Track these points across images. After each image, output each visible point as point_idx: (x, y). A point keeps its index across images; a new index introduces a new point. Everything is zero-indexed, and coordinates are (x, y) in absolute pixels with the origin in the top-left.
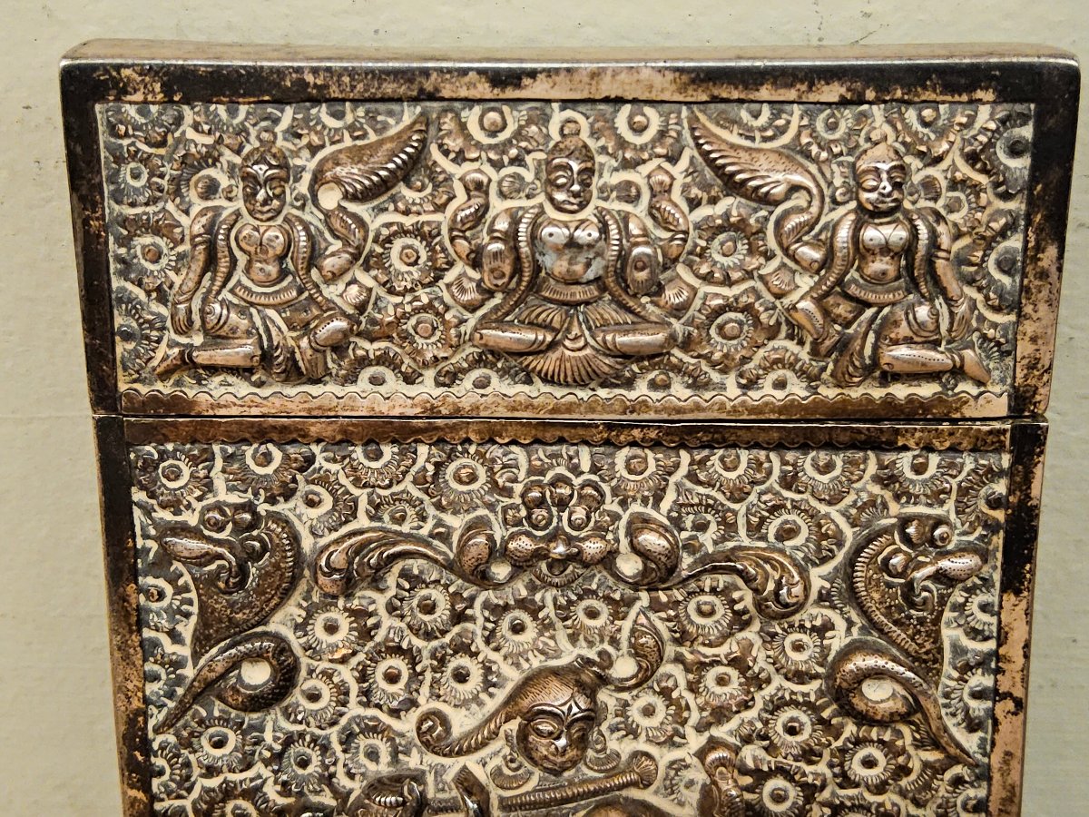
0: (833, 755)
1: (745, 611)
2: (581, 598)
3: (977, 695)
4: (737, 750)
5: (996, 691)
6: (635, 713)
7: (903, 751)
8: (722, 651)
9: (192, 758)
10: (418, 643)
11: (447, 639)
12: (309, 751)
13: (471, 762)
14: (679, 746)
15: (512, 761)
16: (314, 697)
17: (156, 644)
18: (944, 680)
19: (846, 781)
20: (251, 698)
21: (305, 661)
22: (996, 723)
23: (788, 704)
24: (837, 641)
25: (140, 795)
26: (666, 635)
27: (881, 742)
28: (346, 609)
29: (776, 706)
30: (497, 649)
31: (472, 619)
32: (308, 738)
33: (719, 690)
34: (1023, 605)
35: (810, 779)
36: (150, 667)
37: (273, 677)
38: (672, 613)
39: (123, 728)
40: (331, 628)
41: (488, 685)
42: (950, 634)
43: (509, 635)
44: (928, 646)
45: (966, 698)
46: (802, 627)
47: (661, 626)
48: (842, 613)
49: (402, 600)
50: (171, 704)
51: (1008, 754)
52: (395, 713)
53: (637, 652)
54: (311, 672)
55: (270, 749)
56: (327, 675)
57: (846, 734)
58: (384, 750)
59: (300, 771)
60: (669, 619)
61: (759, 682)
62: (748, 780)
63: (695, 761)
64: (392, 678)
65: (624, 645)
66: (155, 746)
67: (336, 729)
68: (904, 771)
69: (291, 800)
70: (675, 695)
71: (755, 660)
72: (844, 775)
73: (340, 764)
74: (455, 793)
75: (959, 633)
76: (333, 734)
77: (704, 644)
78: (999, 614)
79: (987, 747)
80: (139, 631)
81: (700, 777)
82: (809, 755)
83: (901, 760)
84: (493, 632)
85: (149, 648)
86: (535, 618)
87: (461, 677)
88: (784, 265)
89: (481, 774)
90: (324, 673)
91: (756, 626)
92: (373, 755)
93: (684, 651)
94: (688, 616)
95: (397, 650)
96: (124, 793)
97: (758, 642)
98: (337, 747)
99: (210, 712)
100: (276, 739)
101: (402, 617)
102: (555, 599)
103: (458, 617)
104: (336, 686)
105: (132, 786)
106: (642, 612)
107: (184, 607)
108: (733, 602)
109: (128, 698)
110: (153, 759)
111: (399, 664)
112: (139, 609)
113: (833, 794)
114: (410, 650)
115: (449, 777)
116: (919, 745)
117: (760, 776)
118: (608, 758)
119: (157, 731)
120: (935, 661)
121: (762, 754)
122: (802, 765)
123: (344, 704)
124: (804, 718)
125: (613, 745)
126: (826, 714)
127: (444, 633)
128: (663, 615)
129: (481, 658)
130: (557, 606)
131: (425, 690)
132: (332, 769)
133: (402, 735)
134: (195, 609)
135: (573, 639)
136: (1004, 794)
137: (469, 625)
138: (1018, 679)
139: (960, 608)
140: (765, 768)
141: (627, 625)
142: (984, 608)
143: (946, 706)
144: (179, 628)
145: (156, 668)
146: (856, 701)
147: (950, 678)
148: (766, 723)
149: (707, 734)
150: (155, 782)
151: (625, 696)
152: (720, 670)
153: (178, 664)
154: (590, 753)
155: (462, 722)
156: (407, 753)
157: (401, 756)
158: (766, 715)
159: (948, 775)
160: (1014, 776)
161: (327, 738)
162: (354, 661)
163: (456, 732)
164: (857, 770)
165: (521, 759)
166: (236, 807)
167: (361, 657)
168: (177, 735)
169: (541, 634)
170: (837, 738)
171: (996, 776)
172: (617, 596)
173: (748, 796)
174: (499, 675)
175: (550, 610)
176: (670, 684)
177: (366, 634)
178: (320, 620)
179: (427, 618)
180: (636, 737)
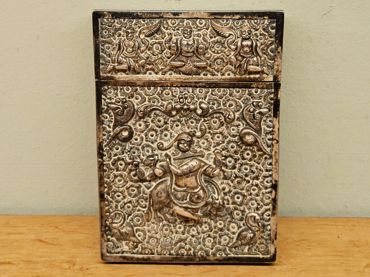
0: (241, 153)
1: (222, 122)
2: (190, 119)
3: (269, 140)
4: (221, 151)
5: (273, 138)
6: (201, 143)
7: (254, 151)
8: (218, 131)
9: (112, 152)
10: (157, 128)
11: (163, 128)
12: (135, 150)
13: (167, 152)
14: (210, 150)
15: (176, 150)
16: (136, 140)
17: (105, 128)
18: (262, 136)
19: (243, 158)
20: (124, 138)
21: (135, 132)
22: (273, 145)
23: (231, 142)
24: (241, 128)
25: (101, 160)
26: (207, 127)
27: (250, 149)
28: (143, 121)
29: (229, 142)
30: (173, 130)
31: (168, 124)
32: (135, 148)
33: (218, 139)
34: (278, 120)
35: (236, 158)
36: (104, 133)
37: (129, 134)
38: (208, 122)
39: (98, 145)
40: (140, 125)
41: (171, 137)
42: (263, 127)
43: (175, 127)
44: (258, 127)
45: (267, 140)
46: (234, 125)
47: (206, 125)
48: (242, 122)
49: (154, 119)
50: (108, 141)
51: (276, 152)
52: (152, 143)
53: (201, 130)
54: (136, 134)
55: (127, 150)
56: (139, 135)
57: (243, 148)
58: (150, 150)
59: (133, 155)
60: (207, 124)
61: (226, 137)
62: (223, 158)
63: (213, 153)
64: (152, 136)
65: (199, 129)
66: (104, 150)
67: (141, 146)
68: (255, 156)
69: (131, 161)
70: (209, 140)
71: (225, 132)
72: (243, 157)
73: (141, 153)
74: (165, 158)
75: (265, 126)
76: (140, 147)
77: (214, 129)
78: (273, 122)
79: (271, 151)
80: (102, 125)
81: (214, 156)
82: (236, 152)
83: (254, 153)
84: (172, 126)
85: (104, 129)
86: (181, 123)
87: (166, 135)
88: (228, 50)
89: (170, 154)
90: (138, 134)
91: (225, 125)
92: (148, 151)
93: (211, 131)
94: (211, 123)
95: (153, 130)
96: (98, 160)
97: (225, 129)
98: (141, 150)
99: (116, 142)
100: (129, 148)
101: (154, 123)
102: (185, 119)
103: (166, 123)
104: (141, 137)
105: (99, 158)
106: (202, 122)
107: (111, 120)
108: (220, 120)
109: (100, 139)
110: (104, 153)
111: (154, 133)
112: (102, 120)
113: (241, 161)
114: (156, 130)
115: (163, 155)
116: (258, 151)
117: (226, 157)
118: (195, 151)
119: (105, 146)
120: (260, 131)
121: (226, 153)
122: (234, 155)
123: (142, 141)
124: (235, 145)
125: (196, 148)
126: (239, 144)
127: (163, 126)
128: (206, 123)
129: (170, 131)
130: (185, 121)
131: (159, 138)
132: (140, 154)
133: (154, 147)
134: (113, 120)
135: (188, 128)
136: (275, 161)
137: (168, 125)
138: (277, 136)
139: (265, 121)
140: (227, 155)
141: (199, 125)
142: (270, 121)
143: (263, 141)
144: (110, 125)
145: (105, 133)
146: (244, 139)
147: (263, 136)
148: (227, 146)
149: (215, 148)
150: (104, 158)
151: (199, 139)
152: (218, 135)
153: (110, 132)
154: (191, 149)
155: (166, 145)
156: (155, 151)
157: (154, 151)
158: (227, 144)
159: (264, 157)
160: (277, 157)
161: (139, 148)
162: (145, 132)
163: (165, 146)
164: (246, 156)
165: (178, 150)
166: (120, 163)
167: (146, 131)
168: (109, 147)
169: (182, 127)
170: (241, 149)
171: (274, 157)
172: (197, 118)
173: (223, 161)
174: (174, 135)
175: (184, 122)
176: (208, 137)
177: (147, 126)
178: (138, 123)
179: (159, 123)
180: (201, 148)
